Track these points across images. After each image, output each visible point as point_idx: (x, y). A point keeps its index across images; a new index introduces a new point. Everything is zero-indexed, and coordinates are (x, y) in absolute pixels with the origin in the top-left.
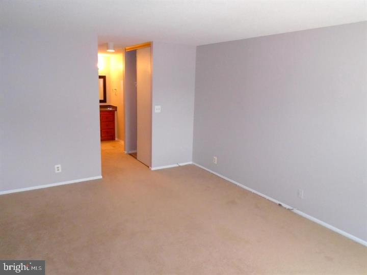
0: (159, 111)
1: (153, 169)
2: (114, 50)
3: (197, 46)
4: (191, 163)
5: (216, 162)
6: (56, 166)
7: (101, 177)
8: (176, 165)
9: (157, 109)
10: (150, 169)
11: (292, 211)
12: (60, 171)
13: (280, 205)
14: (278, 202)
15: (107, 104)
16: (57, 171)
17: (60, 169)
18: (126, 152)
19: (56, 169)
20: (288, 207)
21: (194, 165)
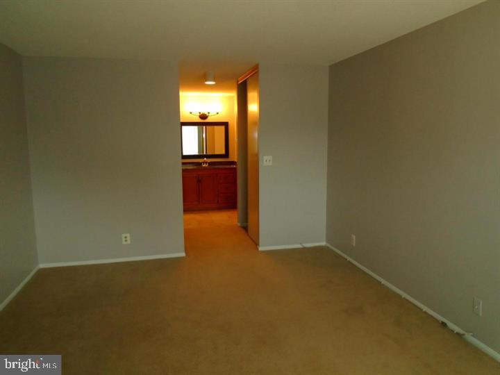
0: (271, 164)
1: (261, 249)
2: (214, 81)
3: (330, 66)
4: (323, 243)
5: (354, 244)
6: (124, 235)
7: (183, 254)
8: (298, 246)
9: (266, 161)
10: (258, 249)
11: (464, 337)
12: (129, 242)
13: (444, 324)
14: (442, 319)
15: (230, 159)
16: (124, 243)
17: (128, 239)
18: (239, 224)
19: (124, 239)
20: (457, 329)
21: (328, 247)
